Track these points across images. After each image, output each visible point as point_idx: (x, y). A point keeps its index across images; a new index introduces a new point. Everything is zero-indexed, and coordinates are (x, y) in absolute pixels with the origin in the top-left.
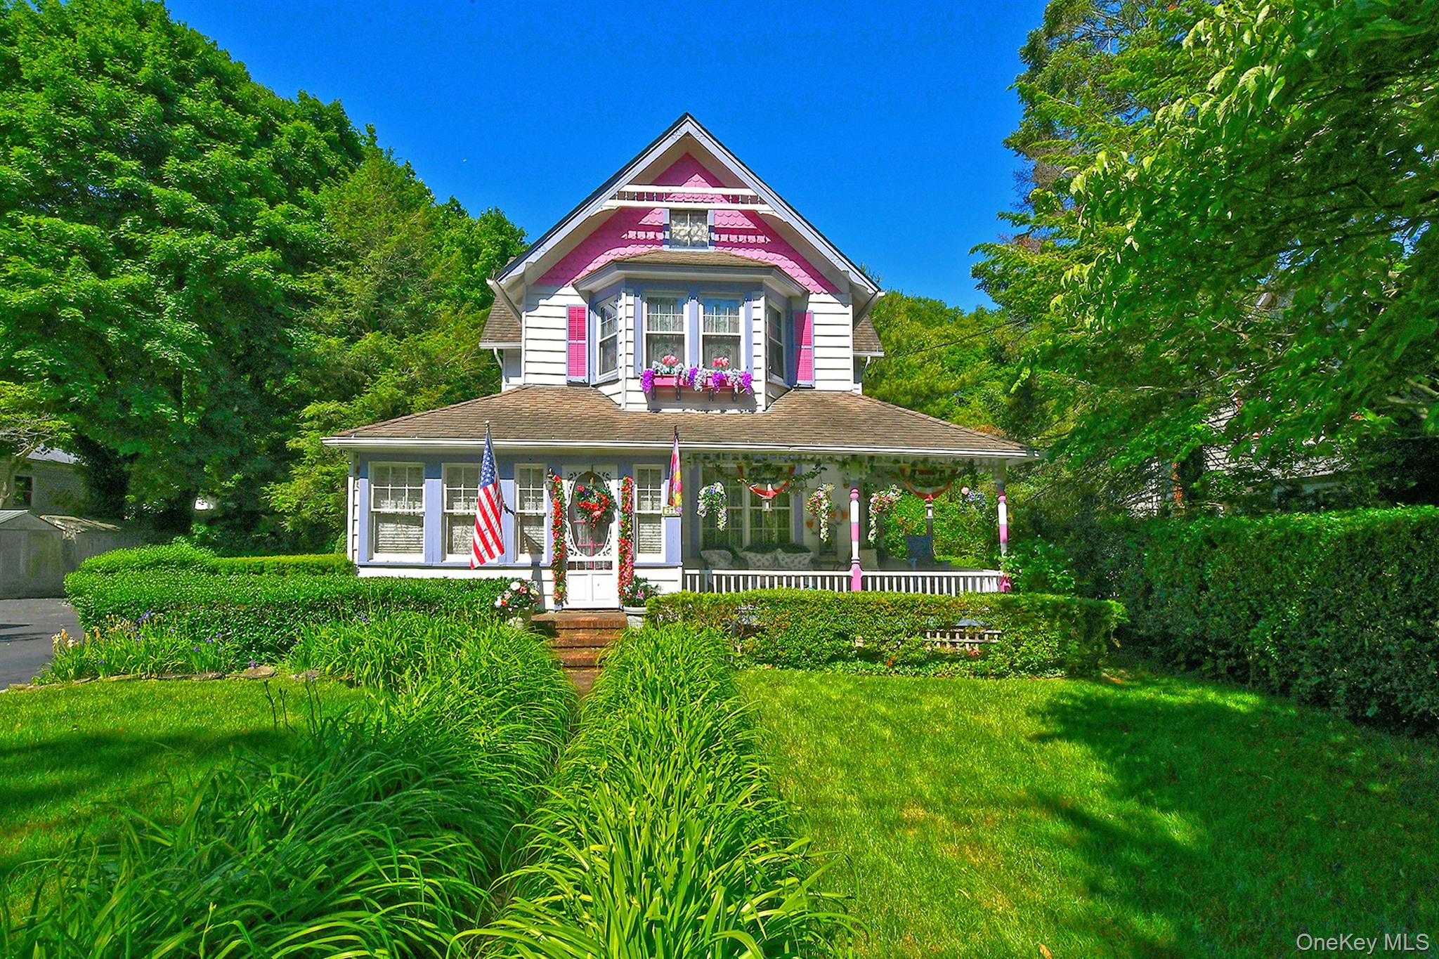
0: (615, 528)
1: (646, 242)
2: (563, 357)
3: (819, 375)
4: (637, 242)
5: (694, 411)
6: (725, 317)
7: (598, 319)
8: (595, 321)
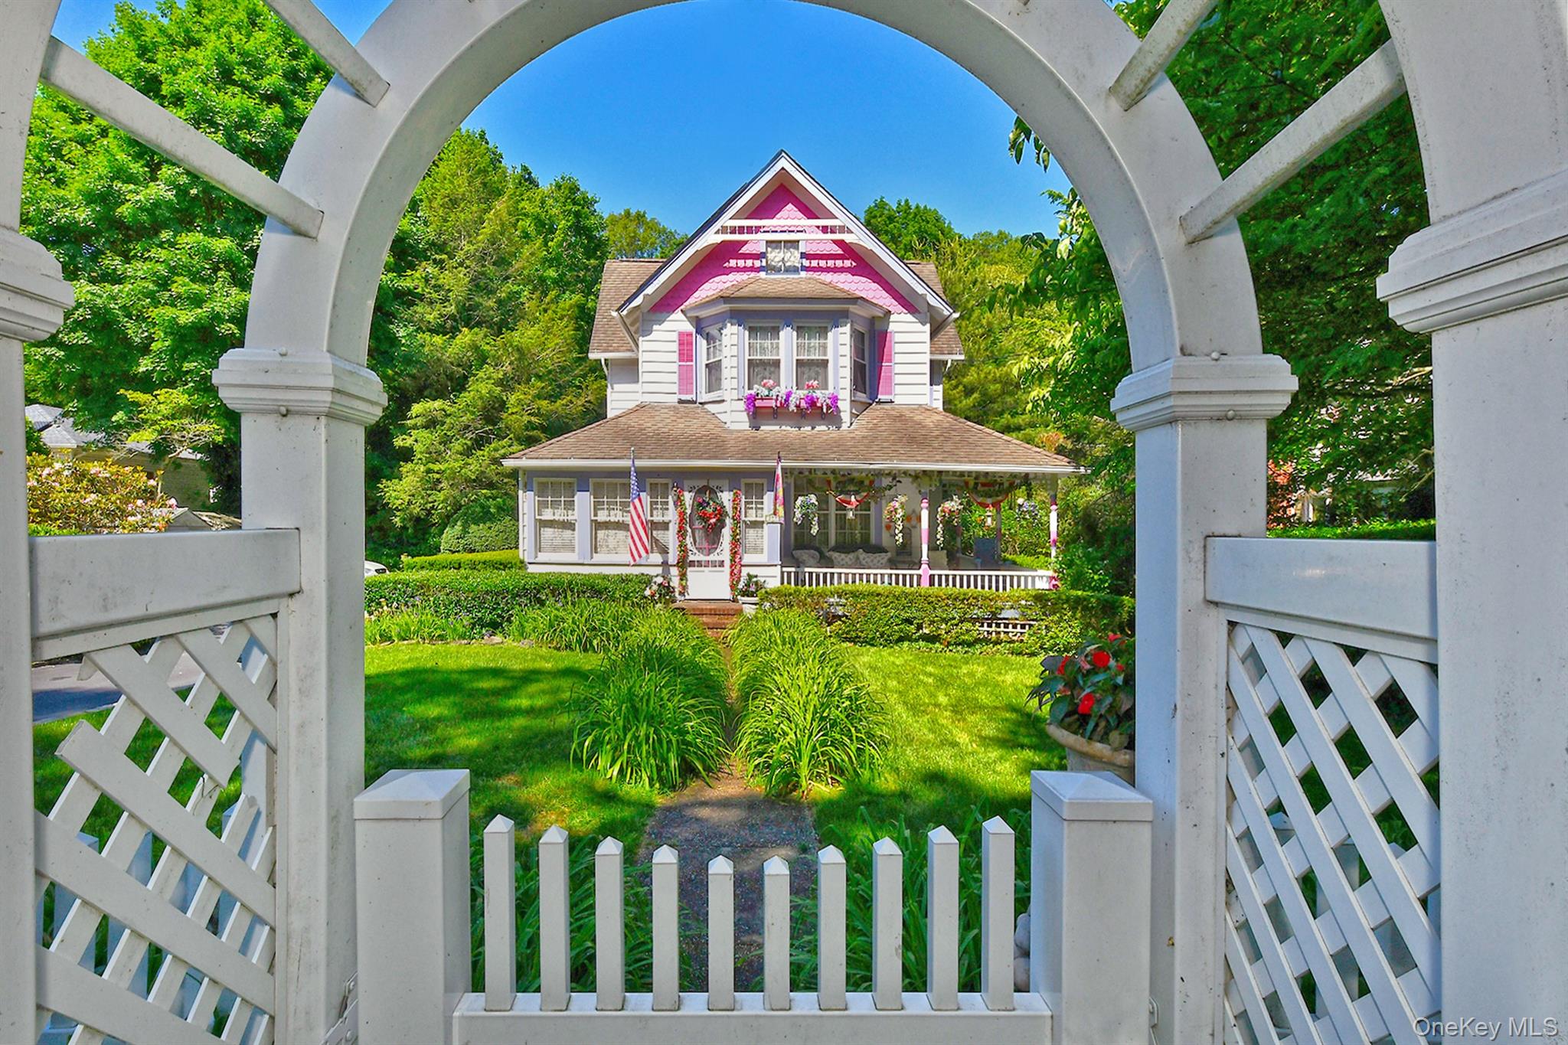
0: (726, 532)
1: (745, 269)
2: (675, 378)
3: (898, 389)
4: (738, 269)
6: (815, 342)
7: (704, 343)
8: (702, 345)
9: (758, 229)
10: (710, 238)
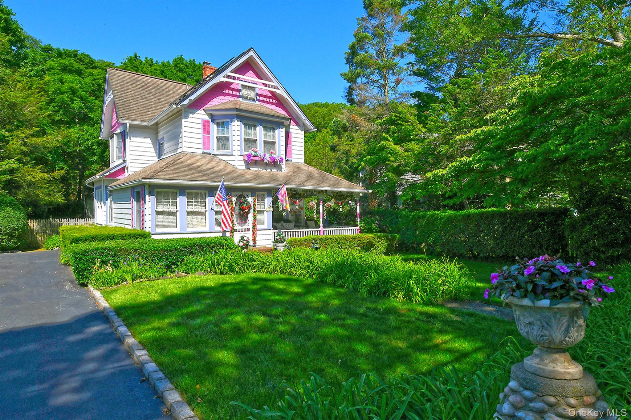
0: (250, 216)
1: (232, 95)
2: (201, 141)
3: (293, 156)
4: (229, 95)
5: (261, 170)
6: (270, 133)
7: (215, 126)
8: (213, 127)
9: (238, 79)
10: (221, 79)
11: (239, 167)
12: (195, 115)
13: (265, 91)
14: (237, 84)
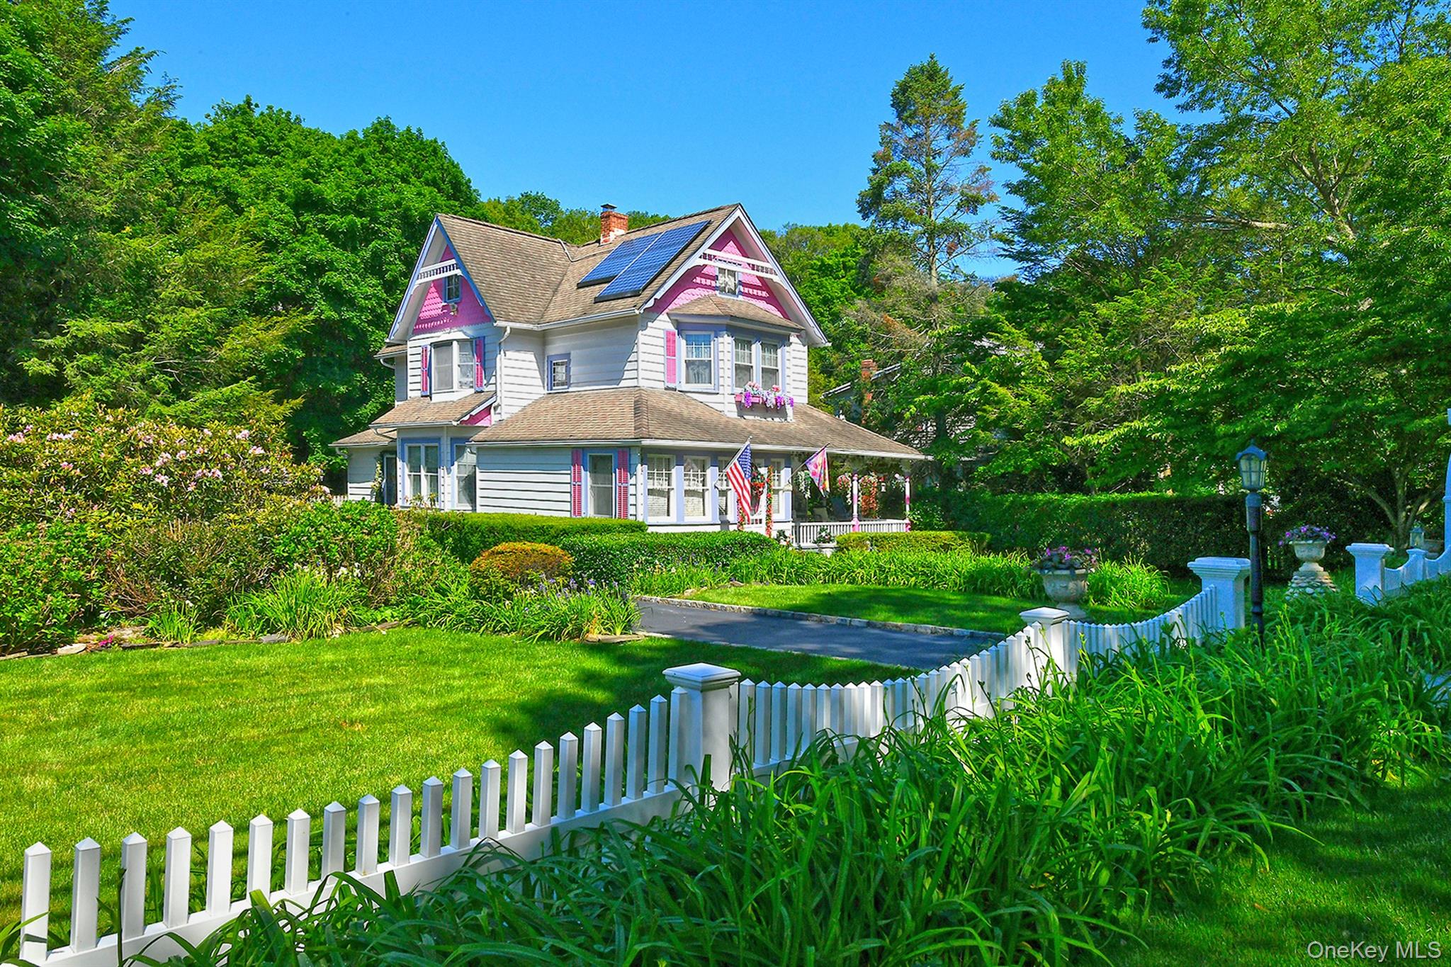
0: (763, 498)
1: (705, 286)
2: (663, 368)
4: (702, 286)
5: (760, 419)
6: (770, 355)
7: (683, 342)
8: (681, 343)
9: (714, 257)
10: (696, 261)
11: (729, 415)
12: (656, 324)
13: (751, 276)
14: (713, 267)
